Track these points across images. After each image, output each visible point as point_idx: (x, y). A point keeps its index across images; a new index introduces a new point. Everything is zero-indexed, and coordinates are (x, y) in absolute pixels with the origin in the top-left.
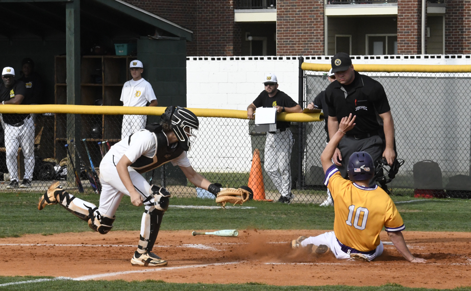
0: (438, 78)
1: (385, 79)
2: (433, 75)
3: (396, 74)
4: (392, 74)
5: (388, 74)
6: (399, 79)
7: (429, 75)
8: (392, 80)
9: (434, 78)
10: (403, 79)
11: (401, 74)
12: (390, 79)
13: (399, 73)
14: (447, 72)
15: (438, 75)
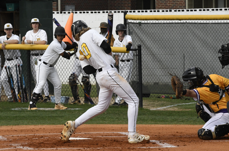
0: (211, 23)
1: (178, 24)
2: (208, 21)
3: (185, 21)
4: (182, 21)
5: (179, 22)
6: (186, 24)
7: (205, 21)
8: (182, 25)
9: (208, 23)
10: (189, 24)
11: (188, 21)
12: (181, 24)
13: (186, 21)
14: (217, 19)
15: (211, 21)
